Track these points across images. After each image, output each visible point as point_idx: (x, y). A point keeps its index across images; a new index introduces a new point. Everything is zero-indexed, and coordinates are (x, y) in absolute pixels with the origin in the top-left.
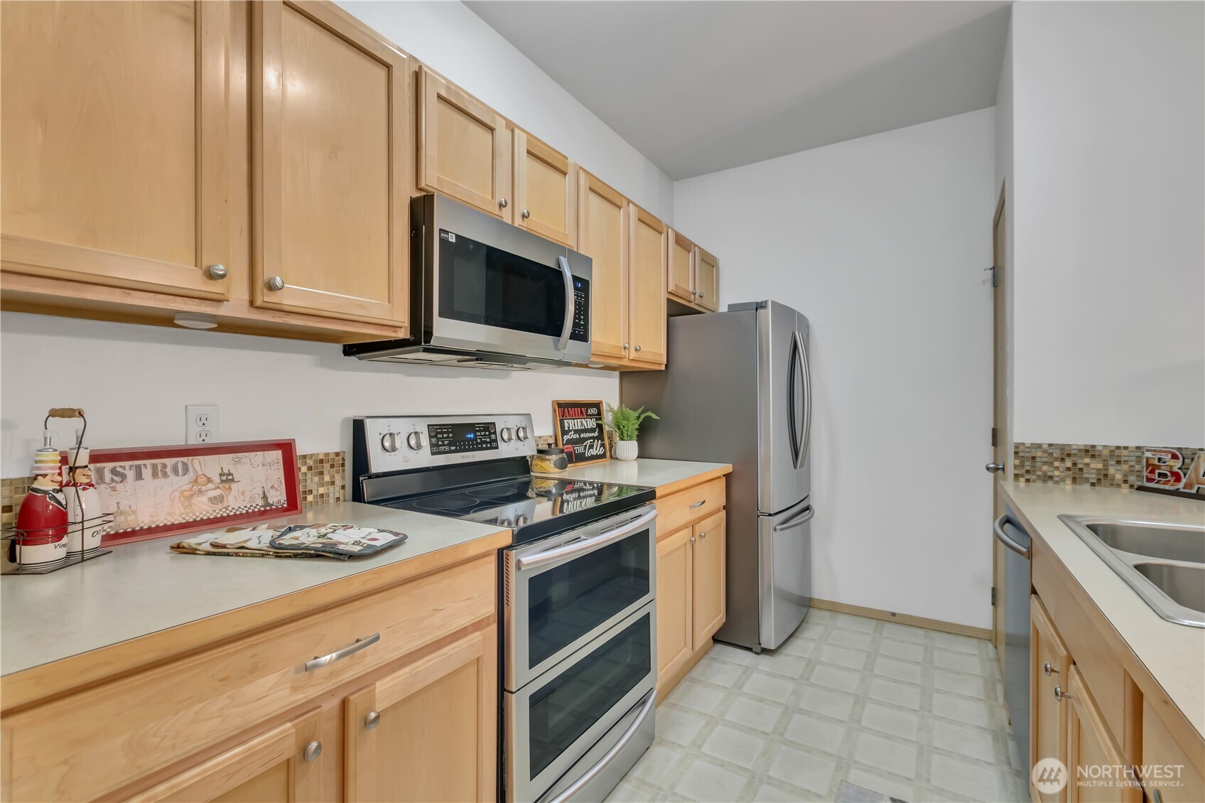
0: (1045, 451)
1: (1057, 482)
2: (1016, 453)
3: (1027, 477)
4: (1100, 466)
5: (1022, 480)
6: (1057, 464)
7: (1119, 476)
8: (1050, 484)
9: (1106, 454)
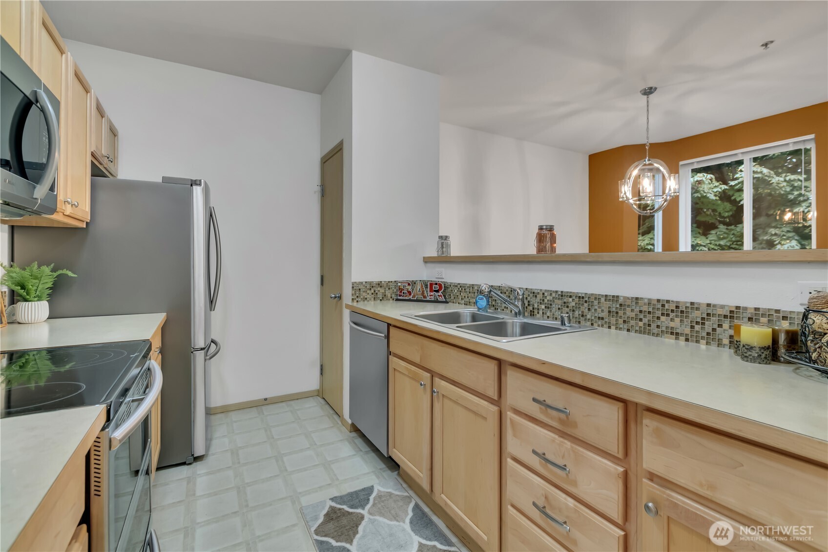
0: (364, 286)
1: (368, 301)
2: (353, 287)
3: (357, 299)
4: (383, 291)
5: (355, 301)
6: (368, 292)
7: (389, 295)
8: (366, 302)
9: (385, 285)
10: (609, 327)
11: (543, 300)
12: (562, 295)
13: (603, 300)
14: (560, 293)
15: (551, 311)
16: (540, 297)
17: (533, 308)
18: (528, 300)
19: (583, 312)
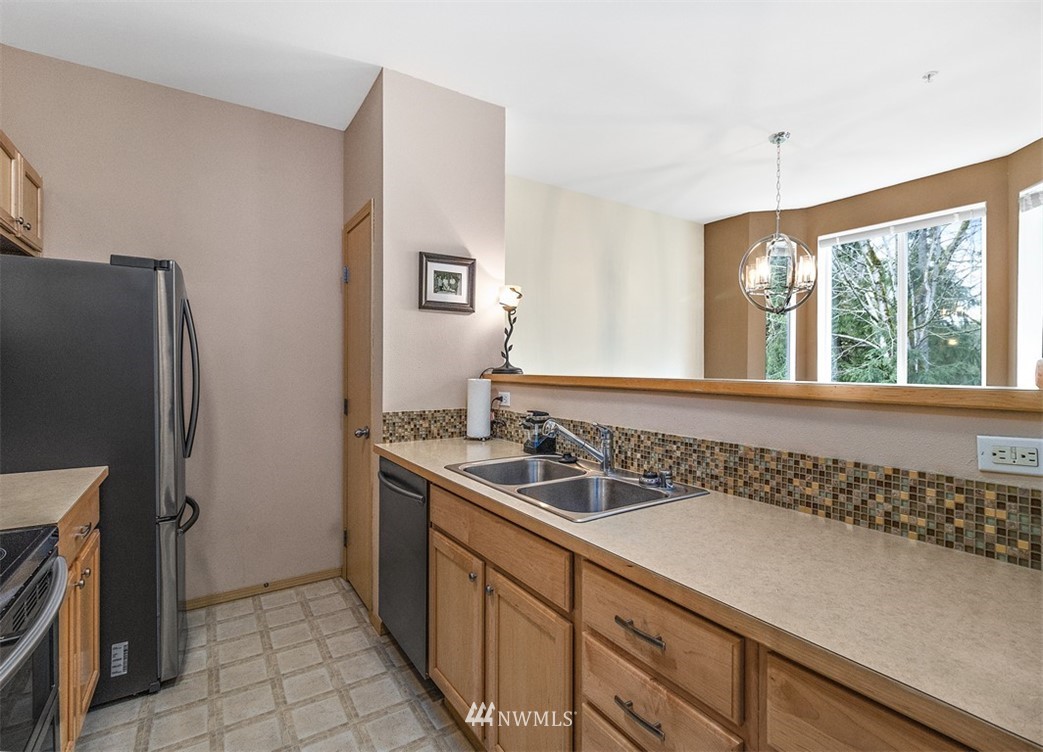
0: (400, 418)
1: (406, 440)
2: (384, 420)
3: (390, 439)
4: (427, 425)
6: (406, 426)
7: (436, 431)
8: (403, 443)
9: (430, 416)
10: (726, 491)
11: (639, 446)
12: (664, 439)
13: (717, 449)
14: (660, 437)
15: (649, 463)
16: (634, 441)
17: (626, 458)
18: (620, 443)
19: (690, 466)
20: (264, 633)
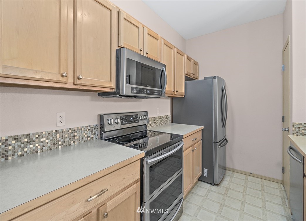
20: (245, 187)
